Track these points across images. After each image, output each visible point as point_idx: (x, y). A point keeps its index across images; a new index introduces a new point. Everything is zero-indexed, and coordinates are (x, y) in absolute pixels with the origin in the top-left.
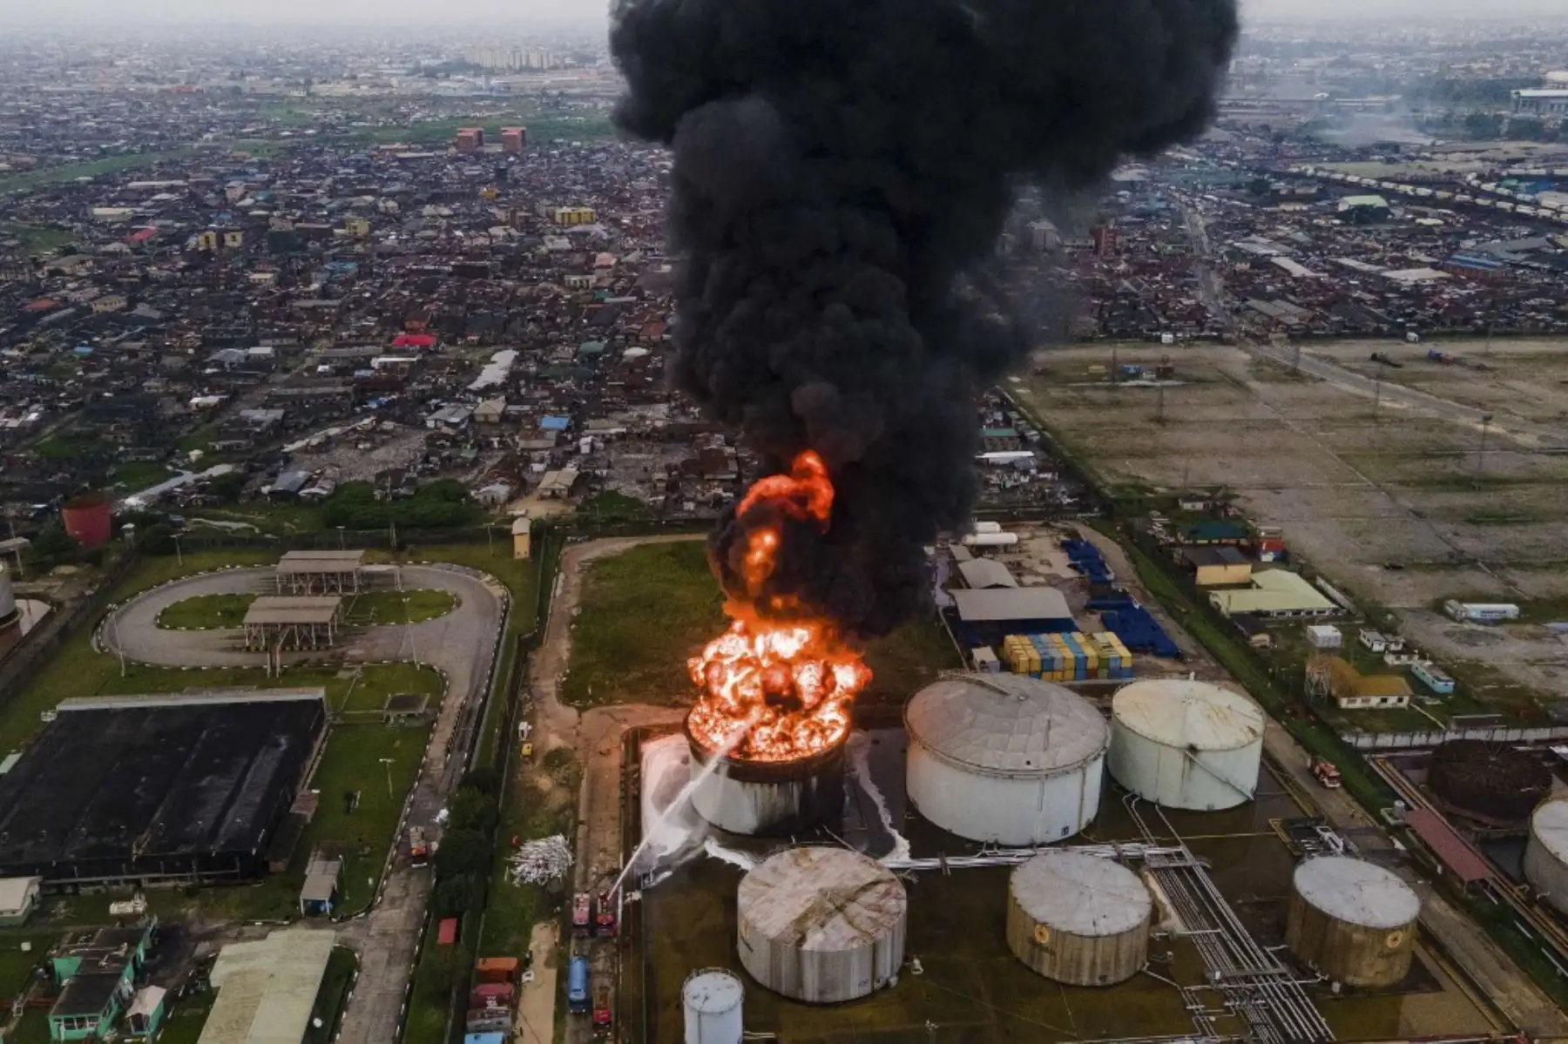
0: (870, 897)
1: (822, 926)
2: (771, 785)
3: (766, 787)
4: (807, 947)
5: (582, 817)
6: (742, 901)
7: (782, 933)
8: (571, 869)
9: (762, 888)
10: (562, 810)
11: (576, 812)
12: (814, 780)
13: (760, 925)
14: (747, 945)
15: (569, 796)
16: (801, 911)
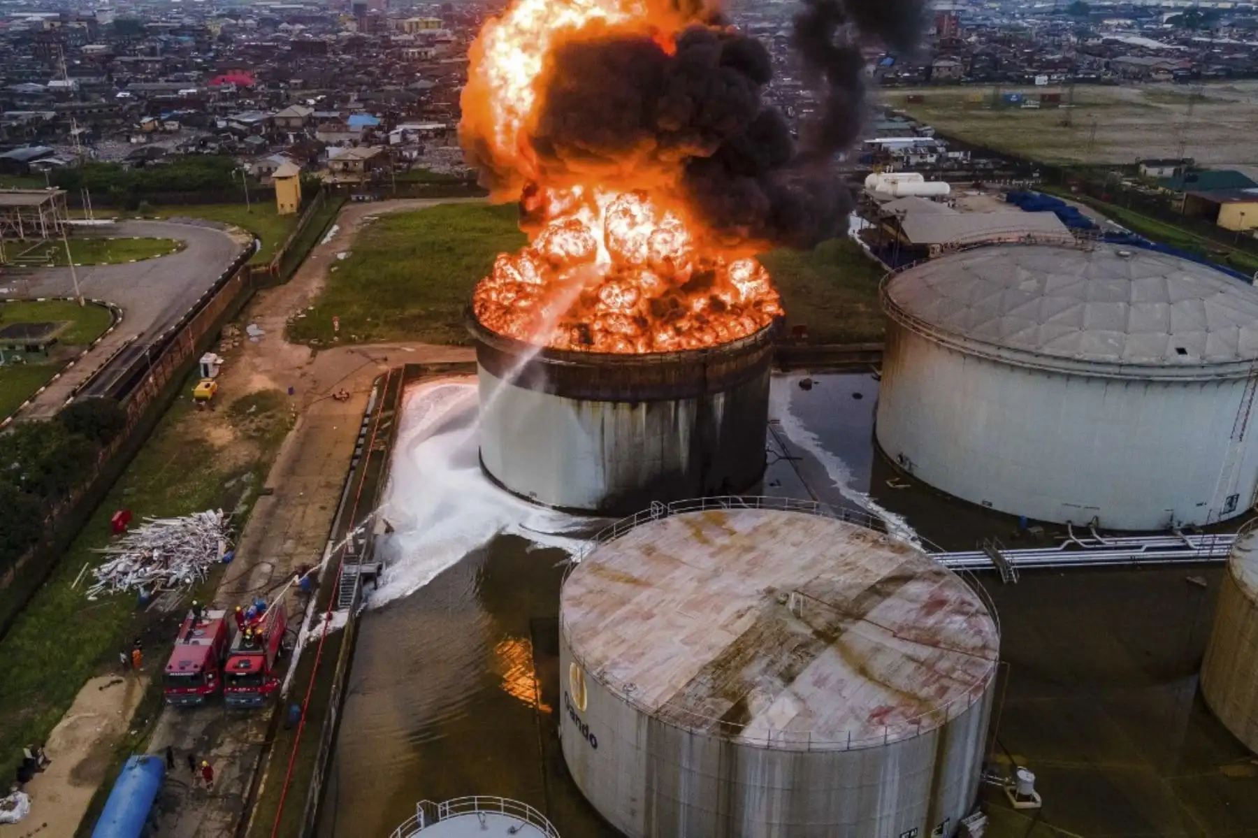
0: (895, 609)
1: (789, 677)
2: (634, 406)
3: (624, 409)
4: (753, 734)
5: (270, 484)
6: (570, 615)
7: (680, 695)
8: (217, 570)
9: (620, 588)
10: (236, 473)
11: (263, 477)
12: (720, 401)
13: (619, 676)
14: (584, 729)
15: (258, 454)
16: (724, 640)
